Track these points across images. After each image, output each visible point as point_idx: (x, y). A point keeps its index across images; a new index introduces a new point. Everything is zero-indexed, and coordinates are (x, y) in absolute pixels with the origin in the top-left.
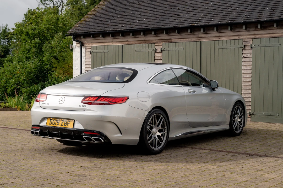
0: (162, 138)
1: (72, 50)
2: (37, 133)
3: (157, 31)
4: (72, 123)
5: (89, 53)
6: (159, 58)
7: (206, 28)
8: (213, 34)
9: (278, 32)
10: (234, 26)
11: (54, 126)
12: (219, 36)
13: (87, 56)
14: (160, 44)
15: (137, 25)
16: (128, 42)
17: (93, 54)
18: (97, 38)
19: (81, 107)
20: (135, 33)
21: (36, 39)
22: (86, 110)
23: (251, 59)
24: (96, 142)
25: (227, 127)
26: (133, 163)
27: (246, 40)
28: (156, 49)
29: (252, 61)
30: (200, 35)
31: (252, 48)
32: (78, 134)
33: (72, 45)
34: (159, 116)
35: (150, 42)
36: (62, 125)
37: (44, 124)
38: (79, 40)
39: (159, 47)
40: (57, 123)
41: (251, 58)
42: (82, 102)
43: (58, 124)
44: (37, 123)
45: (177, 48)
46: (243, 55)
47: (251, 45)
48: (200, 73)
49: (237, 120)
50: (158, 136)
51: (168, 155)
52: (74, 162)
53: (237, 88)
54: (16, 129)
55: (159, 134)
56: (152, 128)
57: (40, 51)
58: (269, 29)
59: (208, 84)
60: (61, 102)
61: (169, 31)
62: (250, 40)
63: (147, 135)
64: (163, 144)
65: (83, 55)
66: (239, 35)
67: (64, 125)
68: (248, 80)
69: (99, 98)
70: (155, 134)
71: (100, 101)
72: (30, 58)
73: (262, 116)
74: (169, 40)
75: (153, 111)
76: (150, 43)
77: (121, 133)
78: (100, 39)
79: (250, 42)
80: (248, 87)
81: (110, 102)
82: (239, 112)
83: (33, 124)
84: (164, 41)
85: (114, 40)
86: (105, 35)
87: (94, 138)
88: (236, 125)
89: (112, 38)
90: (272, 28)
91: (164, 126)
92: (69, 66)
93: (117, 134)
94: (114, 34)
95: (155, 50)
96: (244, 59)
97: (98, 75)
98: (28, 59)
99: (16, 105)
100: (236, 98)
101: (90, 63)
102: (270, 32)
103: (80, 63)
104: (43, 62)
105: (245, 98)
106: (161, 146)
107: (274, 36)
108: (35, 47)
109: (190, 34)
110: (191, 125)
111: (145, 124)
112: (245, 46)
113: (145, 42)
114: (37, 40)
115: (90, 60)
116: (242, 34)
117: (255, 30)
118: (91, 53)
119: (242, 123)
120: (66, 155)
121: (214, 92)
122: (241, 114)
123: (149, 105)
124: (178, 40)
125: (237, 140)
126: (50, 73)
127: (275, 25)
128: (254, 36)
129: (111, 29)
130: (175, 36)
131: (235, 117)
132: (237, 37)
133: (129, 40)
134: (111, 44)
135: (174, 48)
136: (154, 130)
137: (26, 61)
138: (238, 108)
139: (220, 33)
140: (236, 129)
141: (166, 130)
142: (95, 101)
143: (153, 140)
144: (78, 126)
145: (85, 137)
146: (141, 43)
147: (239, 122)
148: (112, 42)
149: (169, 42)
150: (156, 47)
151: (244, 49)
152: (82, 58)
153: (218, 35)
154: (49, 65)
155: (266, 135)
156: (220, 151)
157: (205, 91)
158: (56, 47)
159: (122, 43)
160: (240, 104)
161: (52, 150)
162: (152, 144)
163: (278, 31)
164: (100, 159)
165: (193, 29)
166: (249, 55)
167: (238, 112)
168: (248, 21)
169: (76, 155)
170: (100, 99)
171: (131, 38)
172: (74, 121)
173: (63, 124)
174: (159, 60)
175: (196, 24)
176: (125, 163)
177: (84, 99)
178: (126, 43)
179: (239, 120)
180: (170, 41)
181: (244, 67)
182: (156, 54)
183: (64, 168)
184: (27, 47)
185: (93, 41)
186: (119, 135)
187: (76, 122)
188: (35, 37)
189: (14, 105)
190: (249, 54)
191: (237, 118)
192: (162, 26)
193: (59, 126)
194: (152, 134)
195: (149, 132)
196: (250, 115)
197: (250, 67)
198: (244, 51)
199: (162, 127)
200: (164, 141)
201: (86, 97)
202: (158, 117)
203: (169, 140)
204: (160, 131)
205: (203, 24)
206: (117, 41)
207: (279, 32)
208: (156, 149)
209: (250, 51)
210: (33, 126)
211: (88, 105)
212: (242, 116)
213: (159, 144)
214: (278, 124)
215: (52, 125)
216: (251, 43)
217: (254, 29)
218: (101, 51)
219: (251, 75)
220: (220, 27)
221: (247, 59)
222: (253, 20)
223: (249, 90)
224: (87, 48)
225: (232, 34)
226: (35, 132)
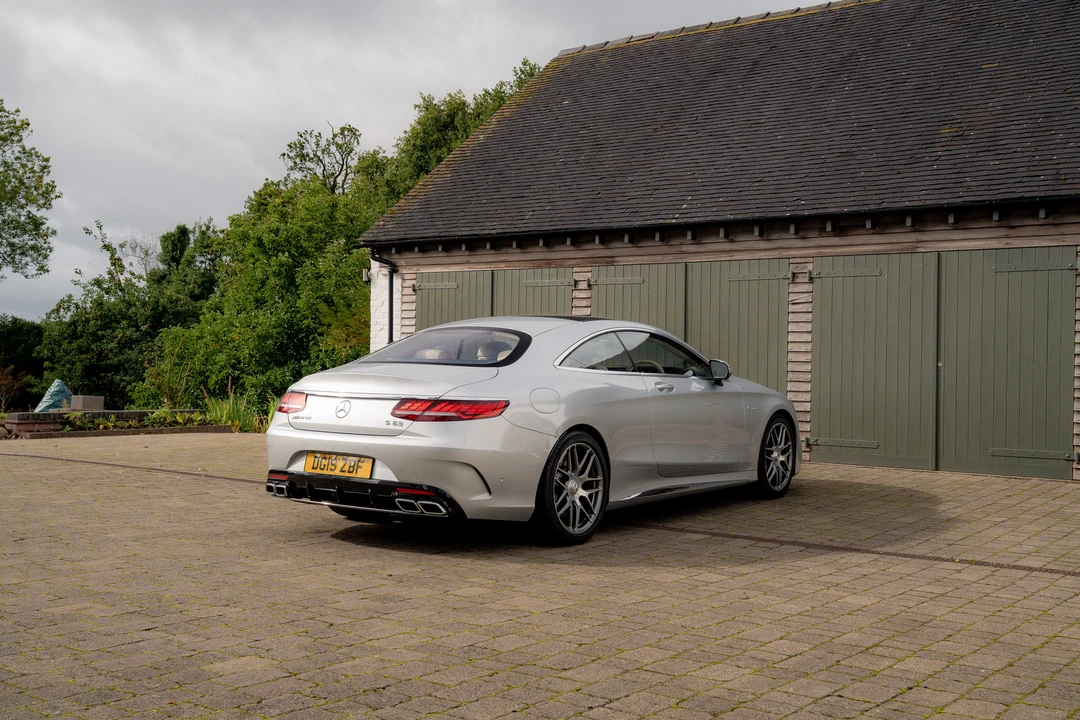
0: (592, 505)
1: (369, 281)
2: (280, 491)
3: (580, 238)
4: (367, 465)
5: (410, 291)
6: (584, 303)
7: (700, 231)
8: (718, 243)
9: (874, 241)
10: (768, 226)
11: (325, 472)
12: (731, 251)
13: (405, 299)
14: (586, 269)
15: (528, 223)
16: (506, 264)
17: (419, 292)
18: (429, 255)
19: (392, 427)
20: (525, 240)
21: (280, 254)
22: (402, 433)
23: (809, 307)
24: (428, 513)
25: (752, 476)
26: (518, 566)
27: (796, 261)
28: (576, 282)
29: (811, 312)
30: (684, 248)
31: (811, 280)
32: (382, 493)
33: (369, 269)
34: (585, 450)
35: (560, 263)
36: (344, 471)
37: (299, 467)
38: (385, 257)
39: (583, 275)
40: (330, 466)
41: (811, 305)
42: (393, 414)
43: (333, 468)
44: (281, 466)
45: (628, 278)
46: (792, 297)
47: (810, 272)
48: (685, 340)
49: (776, 459)
50: (582, 499)
51: (606, 547)
52: (374, 563)
53: (777, 379)
54: (229, 479)
55: (585, 494)
56: (565, 479)
57: (290, 284)
58: (853, 234)
59: (705, 369)
60: (342, 414)
61: (608, 236)
62: (806, 260)
63: (555, 496)
64: (593, 519)
65: (397, 295)
66: (780, 248)
67: (349, 472)
68: (802, 358)
69: (435, 403)
70: (574, 492)
71: (438, 411)
72: (267, 302)
73: (838, 449)
74: (608, 259)
75: (568, 436)
76: (561, 266)
77: (490, 493)
78: (439, 256)
79: (807, 265)
80: (802, 377)
81: (463, 413)
82: (781, 437)
83: (271, 468)
84: (595, 261)
85: (473, 259)
86: (450, 245)
87: (422, 505)
88: (775, 470)
89: (467, 253)
90: (860, 232)
91: (597, 475)
92: (360, 321)
93: (479, 493)
94: (473, 244)
95: (573, 283)
96: (792, 308)
97: (432, 347)
98: (260, 303)
99: (229, 418)
100: (773, 404)
101: (413, 314)
102: (855, 242)
103: (387, 315)
104: (298, 312)
105: (795, 404)
106: (588, 525)
107: (866, 252)
108: (277, 274)
109: (659, 243)
110: (664, 471)
111: (549, 468)
112: (794, 274)
113: (549, 263)
114: (284, 258)
115: (414, 306)
116: (788, 247)
117: (820, 236)
118: (414, 290)
119: (790, 467)
120: (353, 545)
121: (719, 389)
122: (785, 444)
123: (558, 420)
124: (630, 258)
125: (777, 508)
126: (314, 338)
127: (868, 225)
128: (817, 251)
129: (465, 231)
130: (622, 249)
131: (772, 452)
132: (775, 254)
133: (509, 258)
134: (465, 268)
135: (620, 279)
136: (571, 484)
137: (256, 308)
138: (778, 428)
139: (732, 241)
140: (774, 481)
141: (601, 483)
142: (425, 411)
143: (568, 510)
144: (384, 474)
145: (399, 502)
146: (538, 267)
147: (782, 462)
148: (468, 262)
149: (608, 264)
150: (577, 277)
151: (793, 282)
152: (394, 304)
153: (727, 246)
154: (312, 319)
155: (848, 497)
156: (735, 537)
157: (697, 385)
158: (329, 275)
159: (492, 267)
160: (783, 417)
161: (318, 532)
162: (565, 518)
163: (876, 238)
164: (438, 557)
165: (668, 233)
166: (804, 298)
167: (779, 440)
168: (800, 213)
169: (377, 546)
170: (438, 407)
171: (514, 254)
172: (374, 460)
173: (346, 468)
174: (583, 309)
175: (674, 221)
176: (500, 568)
177: (397, 408)
178: (503, 265)
179: (782, 458)
180: (610, 261)
181: (792, 327)
182: (577, 294)
183: (348, 578)
184: (259, 274)
185: (421, 261)
186: (485, 496)
187: (377, 463)
188: (279, 251)
189: (224, 418)
190: (804, 295)
191: (775, 454)
192: (591, 225)
193: (337, 472)
194: (567, 494)
195: (560, 490)
196: (808, 445)
197: (809, 327)
198: (792, 288)
199: (590, 476)
200: (596, 511)
201: (404, 401)
202: (581, 451)
203: (608, 508)
204: (586, 486)
205: (692, 220)
206: (481, 260)
207: (878, 241)
208: (577, 530)
209: (807, 287)
210: (272, 472)
211: (407, 423)
212: (788, 448)
213: (584, 520)
214: (876, 469)
215: (318, 471)
216: (810, 267)
217: (816, 233)
218: (439, 285)
219: (809, 347)
220: (733, 229)
221: (801, 306)
222: (815, 212)
223: (805, 385)
224: (406, 277)
225: (763, 245)
226: (278, 488)
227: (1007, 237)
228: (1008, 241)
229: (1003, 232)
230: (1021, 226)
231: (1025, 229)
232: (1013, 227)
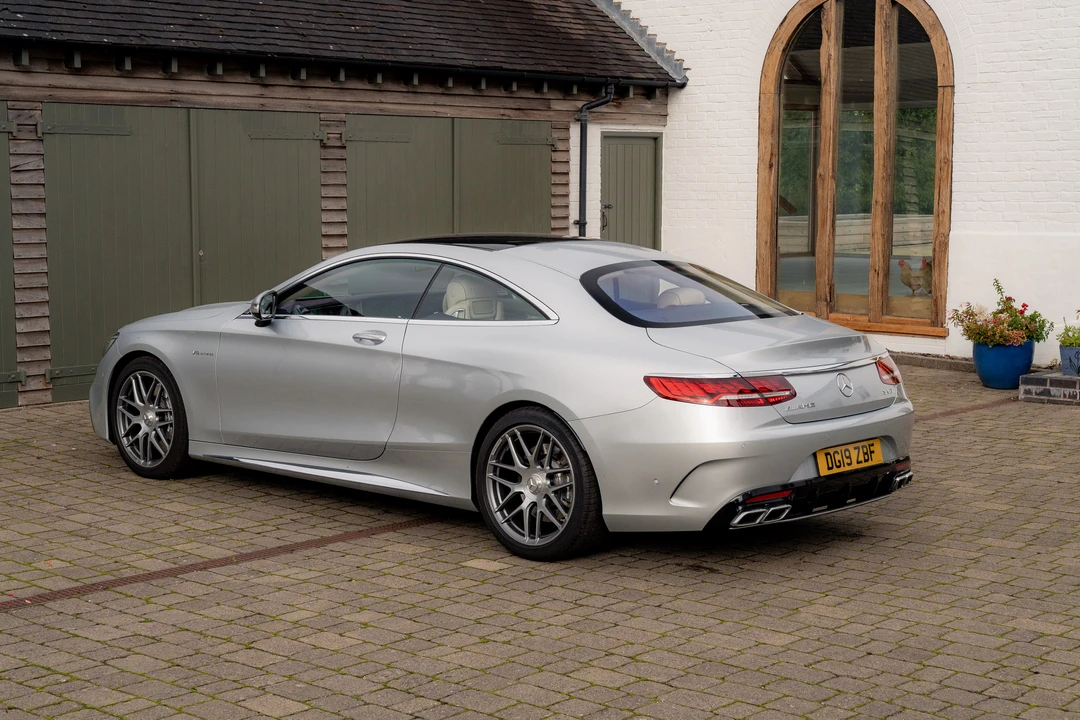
23: (40, 177)
27: (19, 105)
29: (43, 185)
41: (42, 174)
46: (14, 161)
58: (95, 73)
62: (36, 104)
79: (33, 112)
96: (16, 178)
102: (99, 86)
107: (112, 101)
116: (5, 82)
117: (50, 72)
127: (128, 64)
128: (48, 92)
151: (15, 139)
163: (124, 83)
181: (16, 207)
190: (30, 159)
197: (41, 207)
198: (14, 147)
207: (126, 88)
209: (34, 147)
216: (40, 117)
217: (45, 68)
221: (27, 175)
227: (261, 96)
228: (262, 101)
229: (257, 90)
230: (272, 85)
231: (277, 89)
232: (266, 86)
